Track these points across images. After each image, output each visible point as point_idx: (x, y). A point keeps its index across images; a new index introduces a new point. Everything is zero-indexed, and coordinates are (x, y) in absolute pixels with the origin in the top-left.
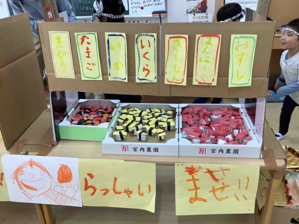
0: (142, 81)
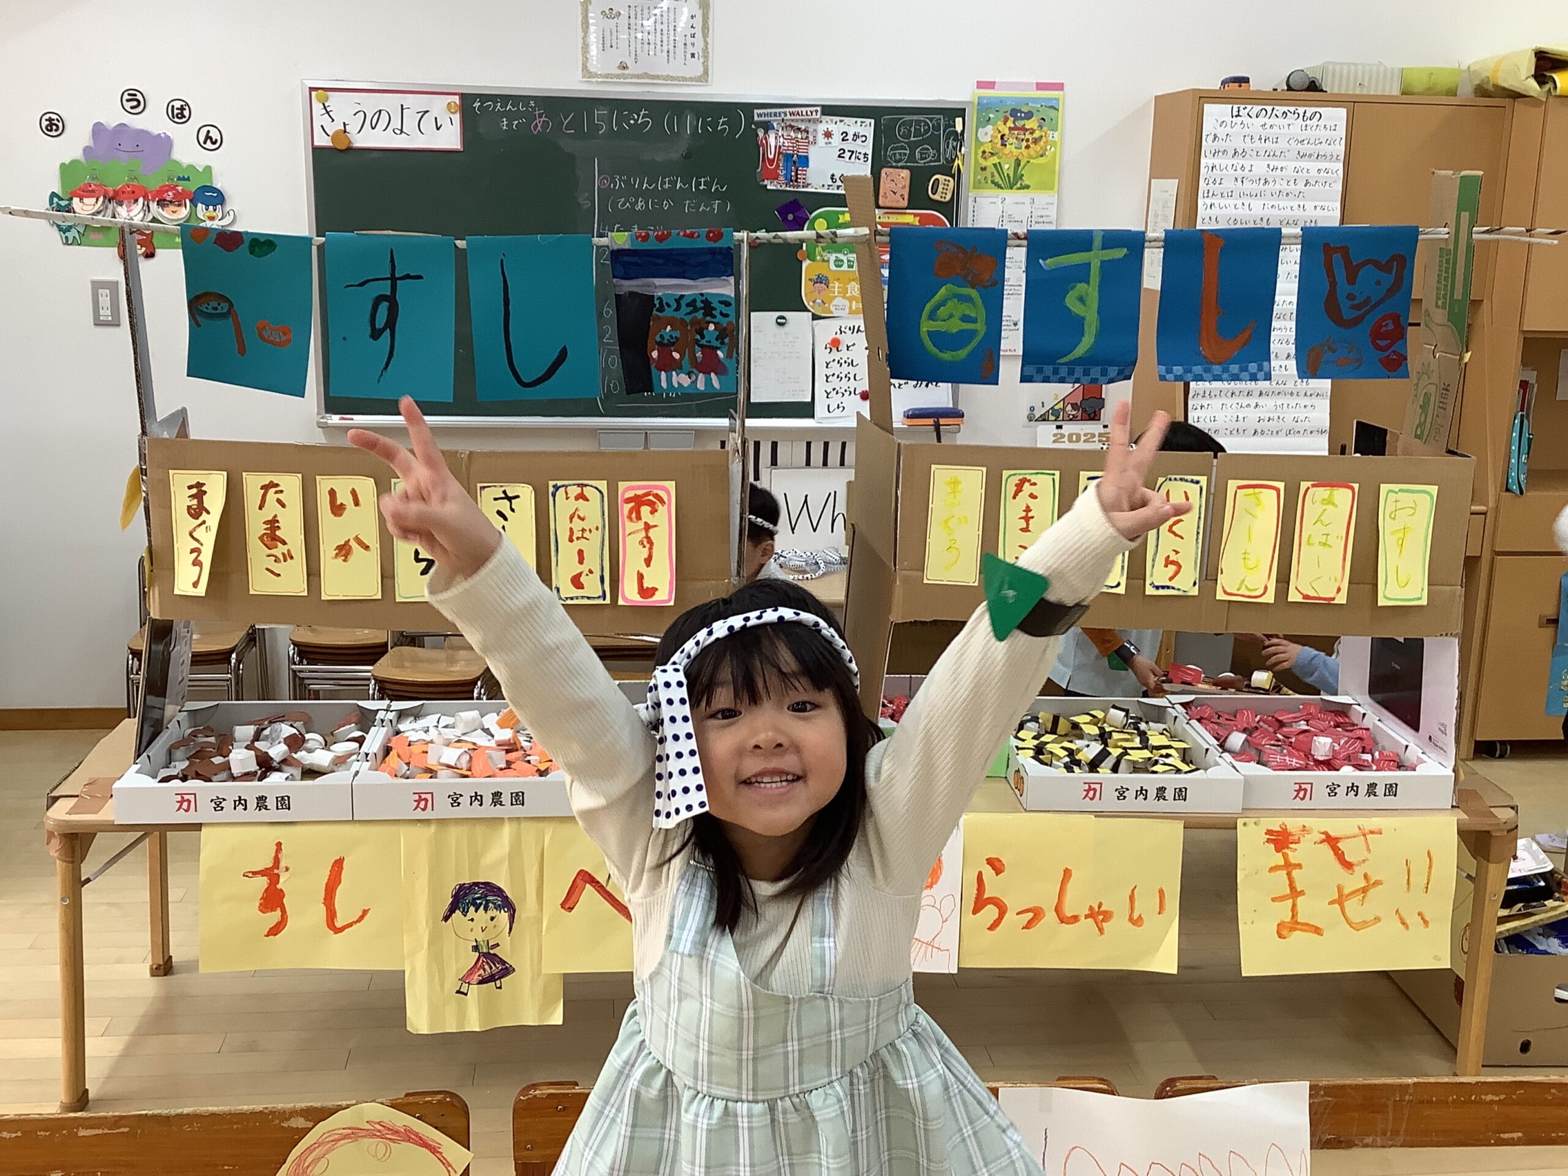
0: (1161, 592)
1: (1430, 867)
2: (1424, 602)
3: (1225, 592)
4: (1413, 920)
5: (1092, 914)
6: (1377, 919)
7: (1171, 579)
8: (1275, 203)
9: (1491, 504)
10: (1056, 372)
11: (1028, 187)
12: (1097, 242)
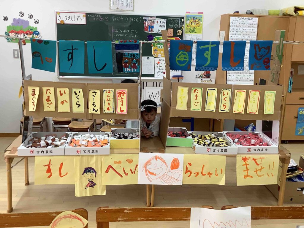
0: (223, 111)
1: (274, 165)
2: (273, 114)
3: (235, 112)
4: (270, 175)
5: (208, 174)
6: (263, 175)
7: (224, 109)
8: (244, 36)
9: (285, 94)
10: (202, 68)
11: (196, 33)
12: (210, 43)
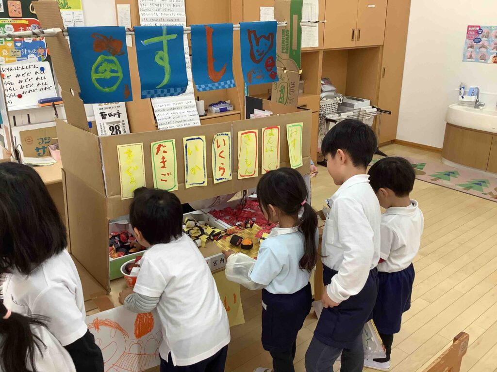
0: (220, 181)
2: (302, 165)
3: (241, 176)
7: (222, 175)
8: (165, 13)
11: (70, 8)
12: (164, 32)
